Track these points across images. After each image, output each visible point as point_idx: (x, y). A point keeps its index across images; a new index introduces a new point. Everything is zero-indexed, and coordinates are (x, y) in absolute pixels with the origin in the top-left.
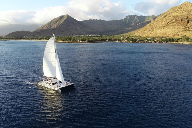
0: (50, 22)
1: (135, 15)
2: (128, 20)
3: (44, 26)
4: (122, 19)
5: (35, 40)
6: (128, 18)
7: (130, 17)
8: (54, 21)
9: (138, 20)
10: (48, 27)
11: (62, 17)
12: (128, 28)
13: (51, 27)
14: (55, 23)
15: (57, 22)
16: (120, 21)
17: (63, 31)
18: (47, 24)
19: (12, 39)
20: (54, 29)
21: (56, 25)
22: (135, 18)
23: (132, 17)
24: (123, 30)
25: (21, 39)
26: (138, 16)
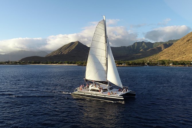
0: (61, 48)
1: (143, 42)
2: (136, 47)
3: (54, 52)
4: (130, 46)
5: (55, 64)
6: (136, 44)
7: (138, 43)
8: (65, 47)
9: (146, 47)
10: (59, 53)
11: (72, 43)
12: (137, 54)
13: (62, 52)
14: (66, 49)
15: (68, 48)
16: (128, 47)
17: (75, 57)
18: (57, 50)
19: (30, 63)
20: (66, 55)
21: (67, 51)
22: (143, 45)
23: (140, 44)
24: (133, 56)
25: (39, 63)
26: (145, 43)
